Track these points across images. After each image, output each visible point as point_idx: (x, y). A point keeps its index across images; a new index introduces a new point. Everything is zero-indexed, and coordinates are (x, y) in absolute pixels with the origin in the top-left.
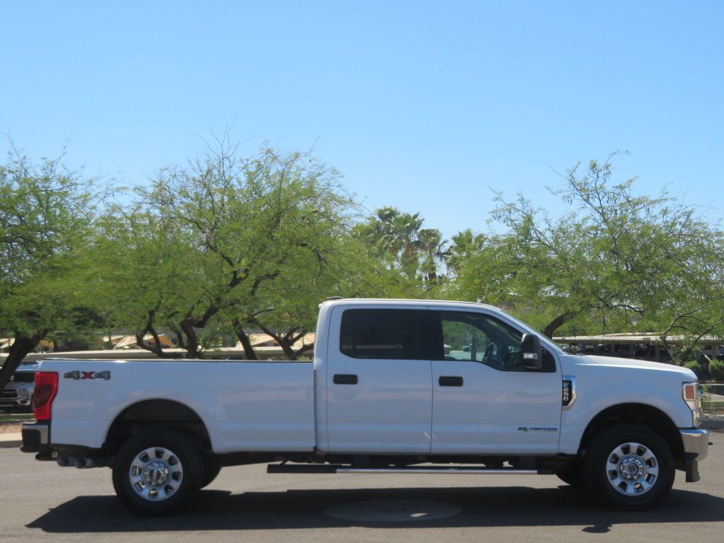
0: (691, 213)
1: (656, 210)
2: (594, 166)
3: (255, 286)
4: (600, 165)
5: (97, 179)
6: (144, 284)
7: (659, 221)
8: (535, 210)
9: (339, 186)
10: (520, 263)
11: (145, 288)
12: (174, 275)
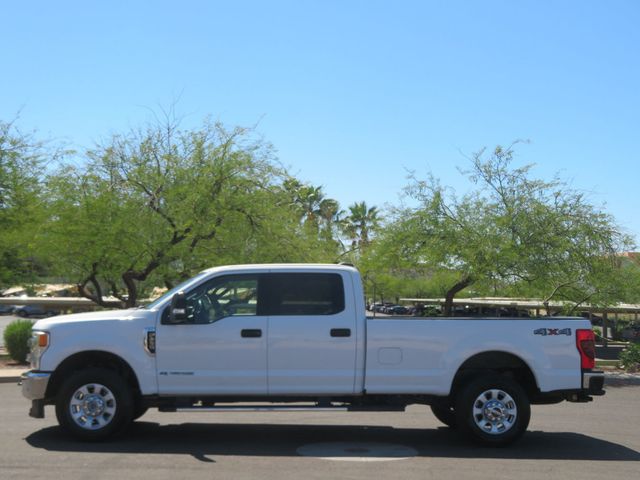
0: (580, 197)
1: (548, 193)
2: (499, 151)
3: (193, 245)
4: (504, 150)
5: (48, 141)
6: (92, 239)
7: (551, 203)
8: (443, 187)
9: (276, 159)
10: (430, 234)
11: (93, 242)
12: (123, 232)
